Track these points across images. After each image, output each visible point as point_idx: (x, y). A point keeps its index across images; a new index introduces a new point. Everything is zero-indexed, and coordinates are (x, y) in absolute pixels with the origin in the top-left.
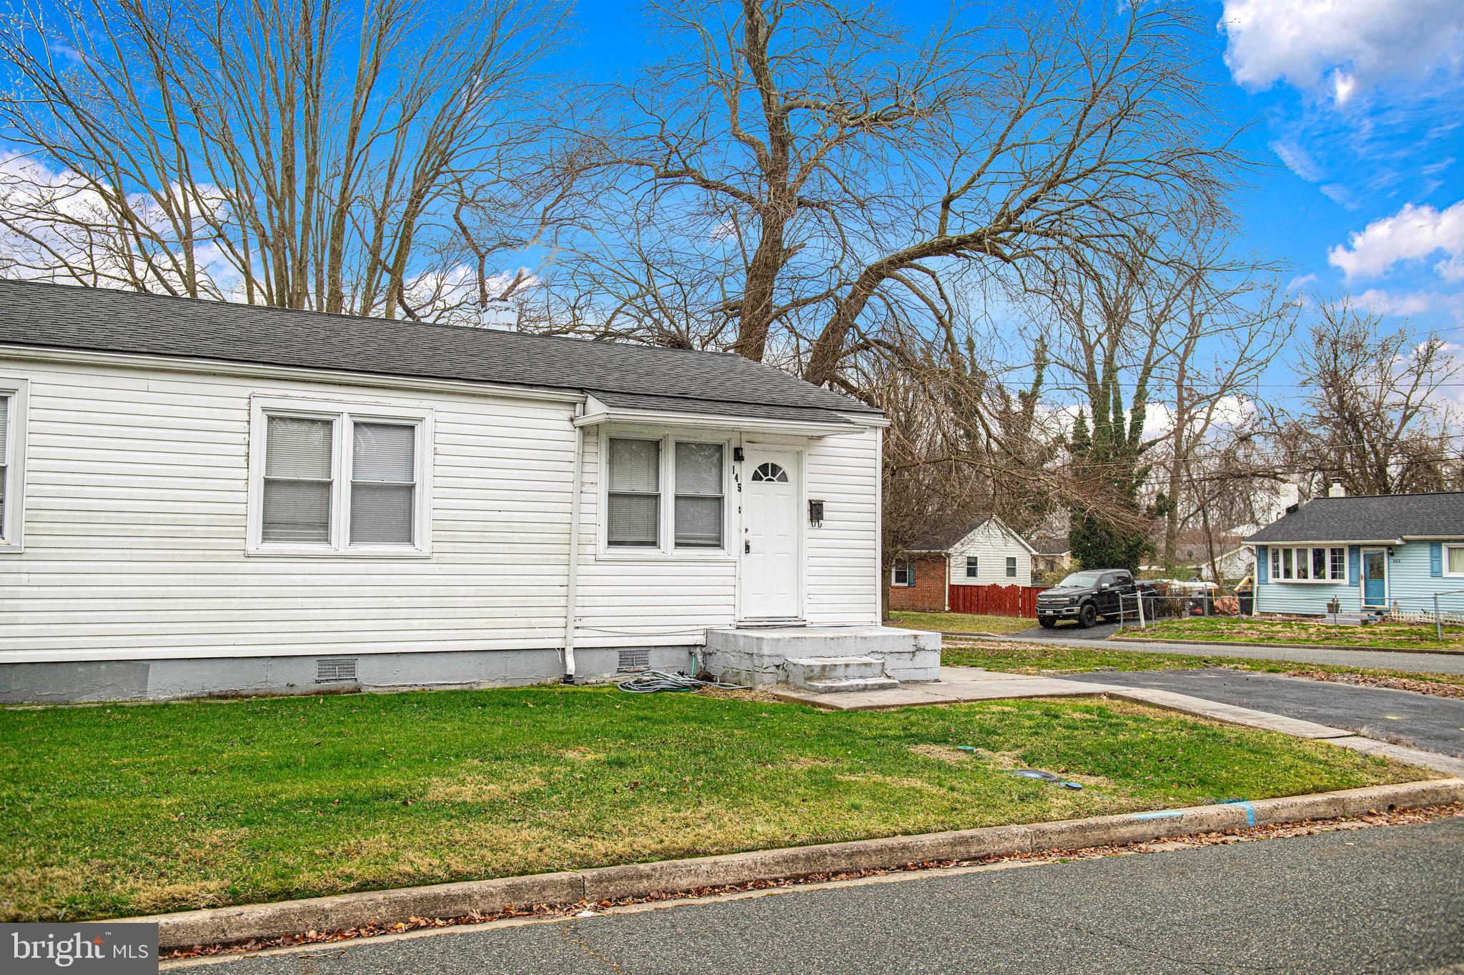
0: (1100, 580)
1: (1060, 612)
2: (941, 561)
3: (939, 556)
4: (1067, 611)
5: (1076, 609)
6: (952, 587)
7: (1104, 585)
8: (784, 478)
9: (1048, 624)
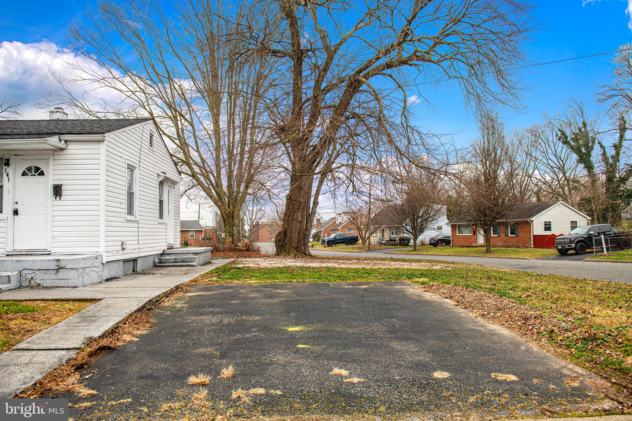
0: (589, 230)
1: (565, 247)
2: (528, 224)
3: (528, 222)
4: (568, 246)
5: (573, 245)
6: (534, 236)
7: (591, 232)
8: (42, 174)
9: (563, 253)
